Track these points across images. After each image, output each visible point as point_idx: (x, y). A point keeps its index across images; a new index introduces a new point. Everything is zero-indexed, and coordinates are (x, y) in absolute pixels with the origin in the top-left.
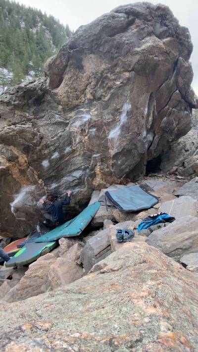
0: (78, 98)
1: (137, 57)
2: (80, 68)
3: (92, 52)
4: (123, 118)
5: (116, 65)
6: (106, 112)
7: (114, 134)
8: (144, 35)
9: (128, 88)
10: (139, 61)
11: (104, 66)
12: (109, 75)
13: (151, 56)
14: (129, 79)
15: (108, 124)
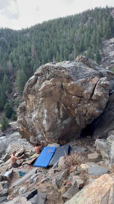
0: (32, 108)
1: (41, 93)
2: (29, 99)
3: (29, 94)
4: (45, 116)
5: (37, 96)
6: (40, 113)
7: (44, 122)
8: (42, 82)
9: (44, 104)
10: (42, 94)
11: (34, 97)
12: (36, 100)
13: (46, 90)
14: (42, 100)
15: (41, 118)
